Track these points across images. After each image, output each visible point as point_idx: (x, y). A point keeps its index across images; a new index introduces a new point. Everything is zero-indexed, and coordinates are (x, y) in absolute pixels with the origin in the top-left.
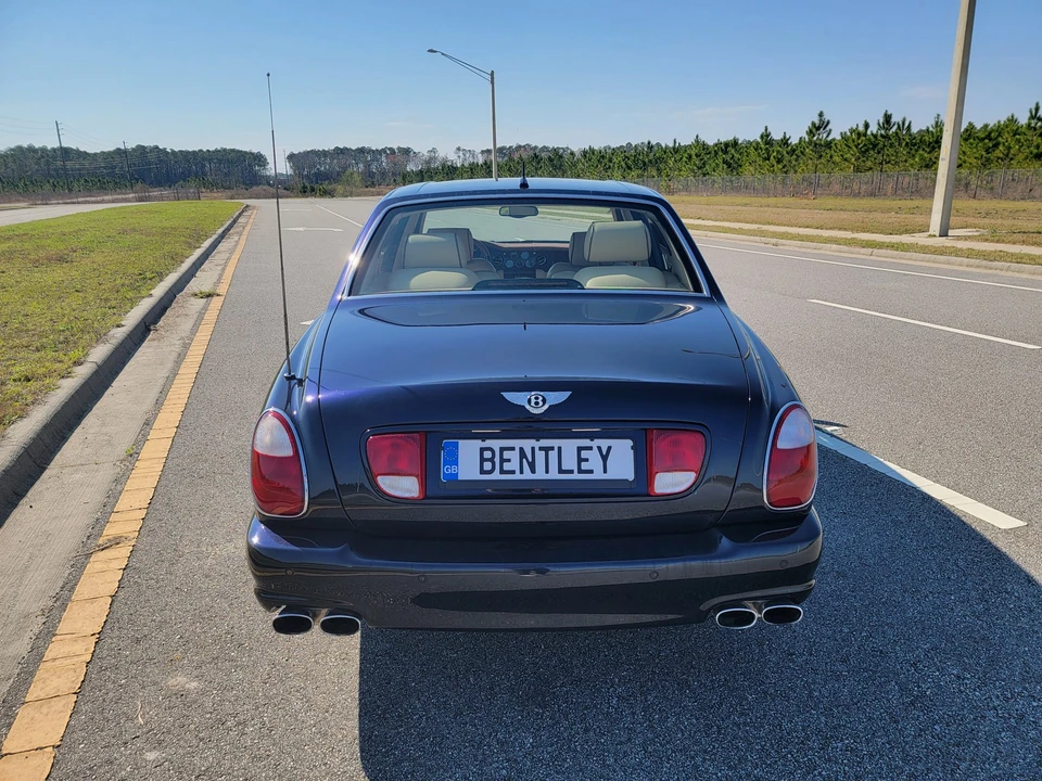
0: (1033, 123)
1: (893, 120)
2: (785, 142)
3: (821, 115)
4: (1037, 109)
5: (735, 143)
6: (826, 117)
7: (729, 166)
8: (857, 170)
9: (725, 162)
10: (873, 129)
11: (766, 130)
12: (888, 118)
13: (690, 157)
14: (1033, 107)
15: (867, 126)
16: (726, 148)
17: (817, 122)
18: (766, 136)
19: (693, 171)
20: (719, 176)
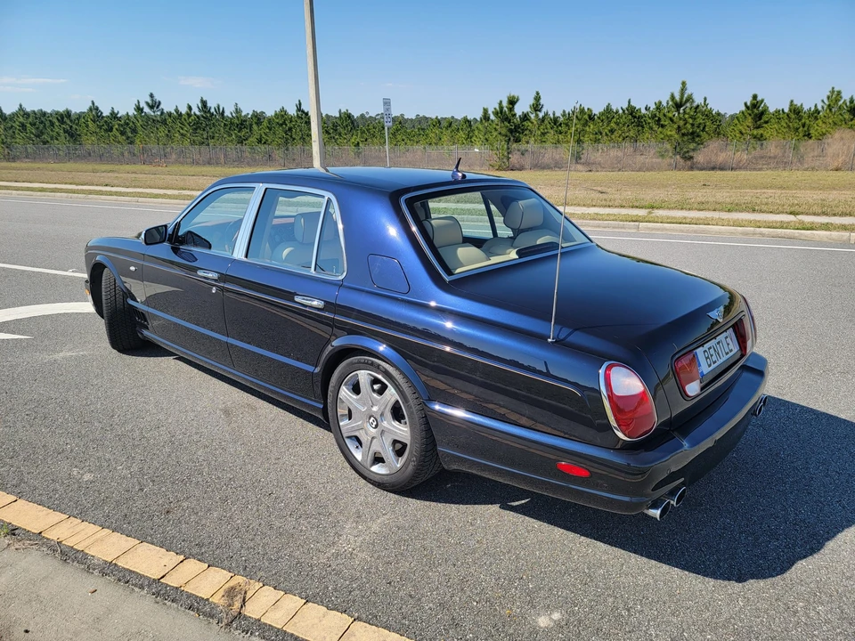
0: (300, 113)
1: (209, 105)
2: (114, 115)
3: (151, 96)
4: (300, 104)
5: (68, 114)
6: (157, 98)
7: (72, 136)
8: (193, 143)
9: (65, 131)
10: (195, 110)
11: (93, 103)
12: (204, 103)
13: (23, 125)
14: (298, 103)
15: (190, 108)
16: (63, 118)
17: (150, 102)
18: (94, 108)
19: (30, 138)
20: (62, 143)
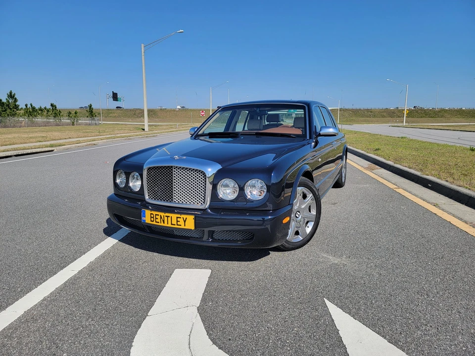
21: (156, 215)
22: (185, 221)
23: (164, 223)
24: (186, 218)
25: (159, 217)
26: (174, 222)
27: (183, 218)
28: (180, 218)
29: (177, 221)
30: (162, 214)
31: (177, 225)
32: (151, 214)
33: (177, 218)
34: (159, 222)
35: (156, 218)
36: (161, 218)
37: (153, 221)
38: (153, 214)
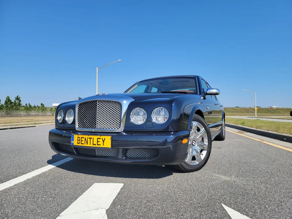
21: (82, 138)
22: (103, 141)
23: (87, 144)
24: (105, 139)
25: (83, 139)
26: (95, 142)
27: (102, 139)
28: (100, 138)
29: (98, 142)
30: (86, 137)
31: (98, 145)
32: (78, 137)
33: (98, 139)
34: (83, 144)
35: (82, 141)
36: (85, 140)
37: (79, 143)
38: (79, 137)
